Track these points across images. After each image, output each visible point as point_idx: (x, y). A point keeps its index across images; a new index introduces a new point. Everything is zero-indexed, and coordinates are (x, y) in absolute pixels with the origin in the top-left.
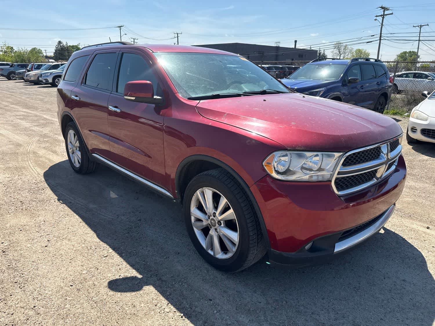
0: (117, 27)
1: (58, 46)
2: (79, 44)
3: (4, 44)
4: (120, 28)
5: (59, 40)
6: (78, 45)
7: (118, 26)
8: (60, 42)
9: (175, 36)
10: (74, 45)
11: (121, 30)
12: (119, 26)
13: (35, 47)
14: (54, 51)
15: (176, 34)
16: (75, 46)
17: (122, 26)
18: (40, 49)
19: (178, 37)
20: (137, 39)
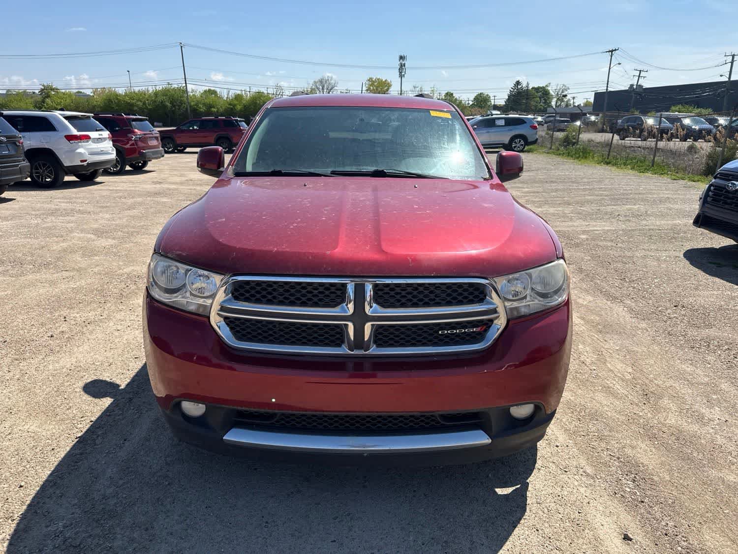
0: (607, 52)
1: (514, 90)
2: (550, 84)
3: (432, 89)
4: (612, 54)
5: (517, 80)
6: (547, 86)
7: (608, 50)
8: (518, 83)
9: (726, 61)
10: (539, 86)
11: (613, 57)
12: (611, 50)
13: (480, 92)
14: (507, 97)
15: (728, 57)
16: (541, 88)
17: (615, 50)
18: (488, 95)
19: (732, 63)
20: (647, 71)
